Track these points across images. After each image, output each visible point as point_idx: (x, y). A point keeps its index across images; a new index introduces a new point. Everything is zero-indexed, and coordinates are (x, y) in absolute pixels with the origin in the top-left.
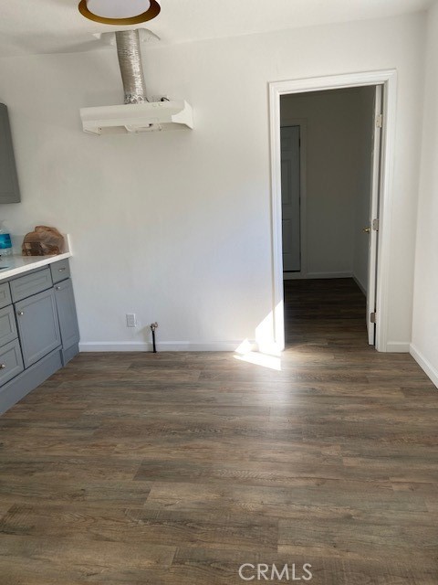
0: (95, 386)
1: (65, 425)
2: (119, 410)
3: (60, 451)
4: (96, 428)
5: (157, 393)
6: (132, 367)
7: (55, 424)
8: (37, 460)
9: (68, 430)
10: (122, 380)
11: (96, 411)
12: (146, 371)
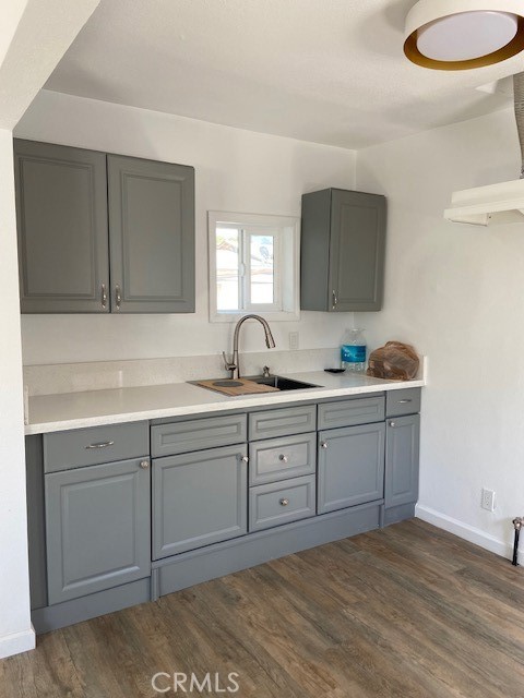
0: (390, 576)
1: (312, 614)
2: (386, 633)
3: (276, 649)
4: (337, 642)
5: (459, 637)
6: (461, 573)
7: (303, 605)
8: (247, 643)
9: (309, 624)
10: (431, 587)
11: (360, 617)
12: (474, 590)
